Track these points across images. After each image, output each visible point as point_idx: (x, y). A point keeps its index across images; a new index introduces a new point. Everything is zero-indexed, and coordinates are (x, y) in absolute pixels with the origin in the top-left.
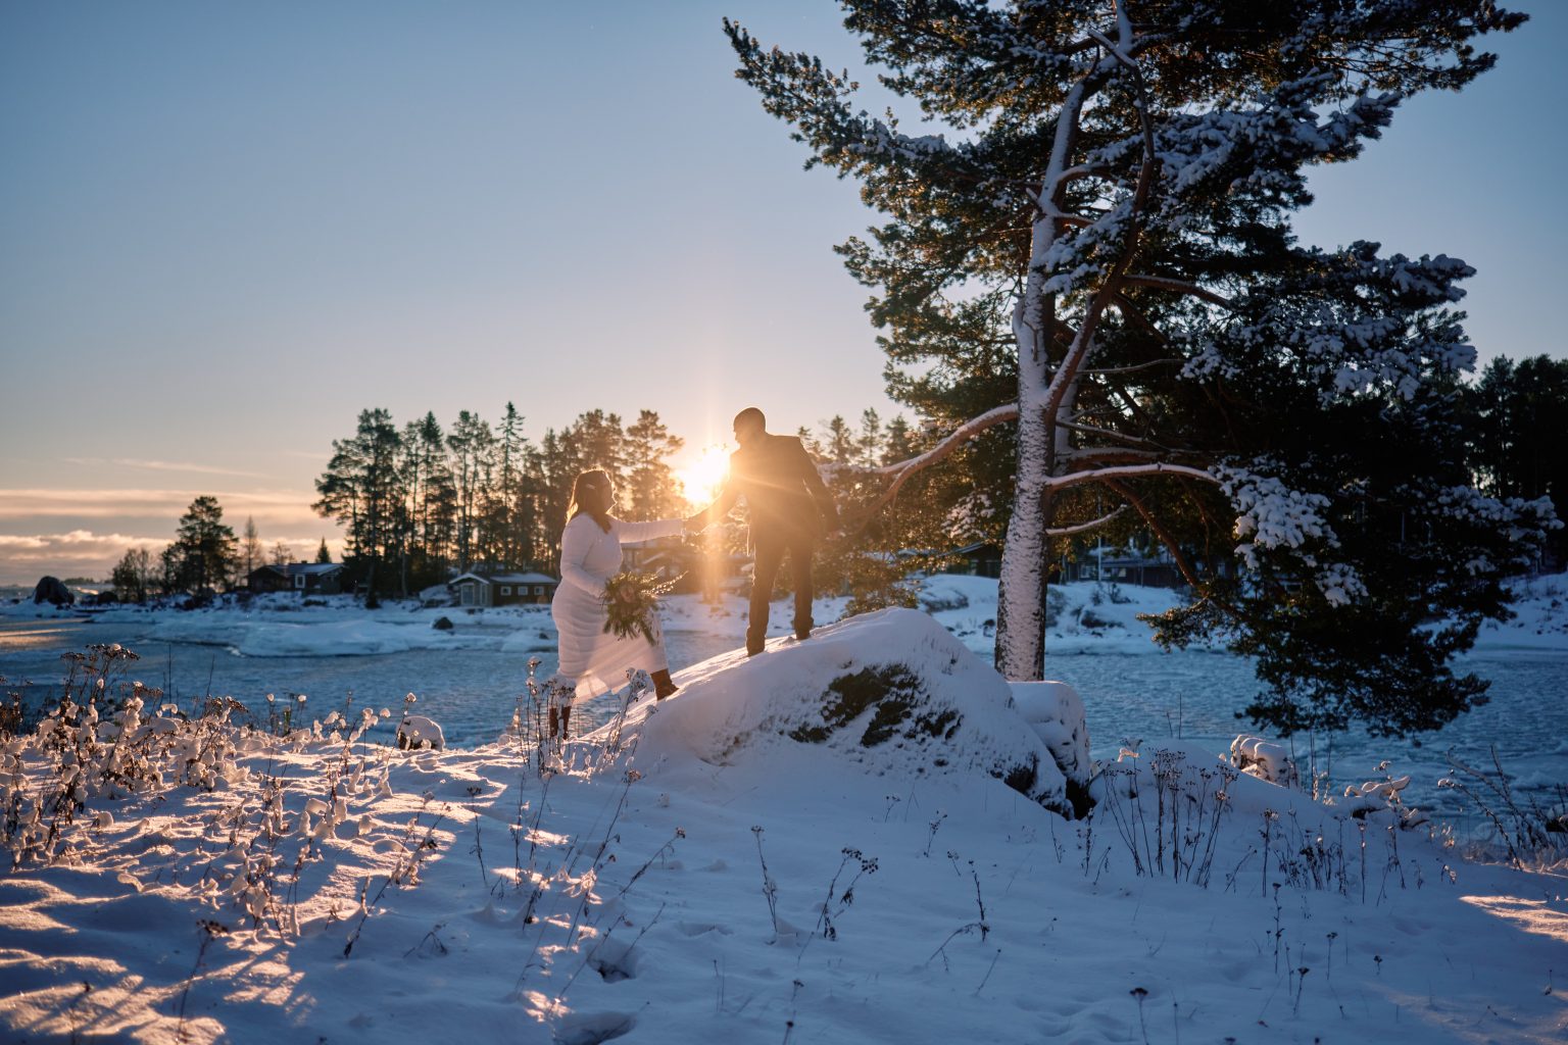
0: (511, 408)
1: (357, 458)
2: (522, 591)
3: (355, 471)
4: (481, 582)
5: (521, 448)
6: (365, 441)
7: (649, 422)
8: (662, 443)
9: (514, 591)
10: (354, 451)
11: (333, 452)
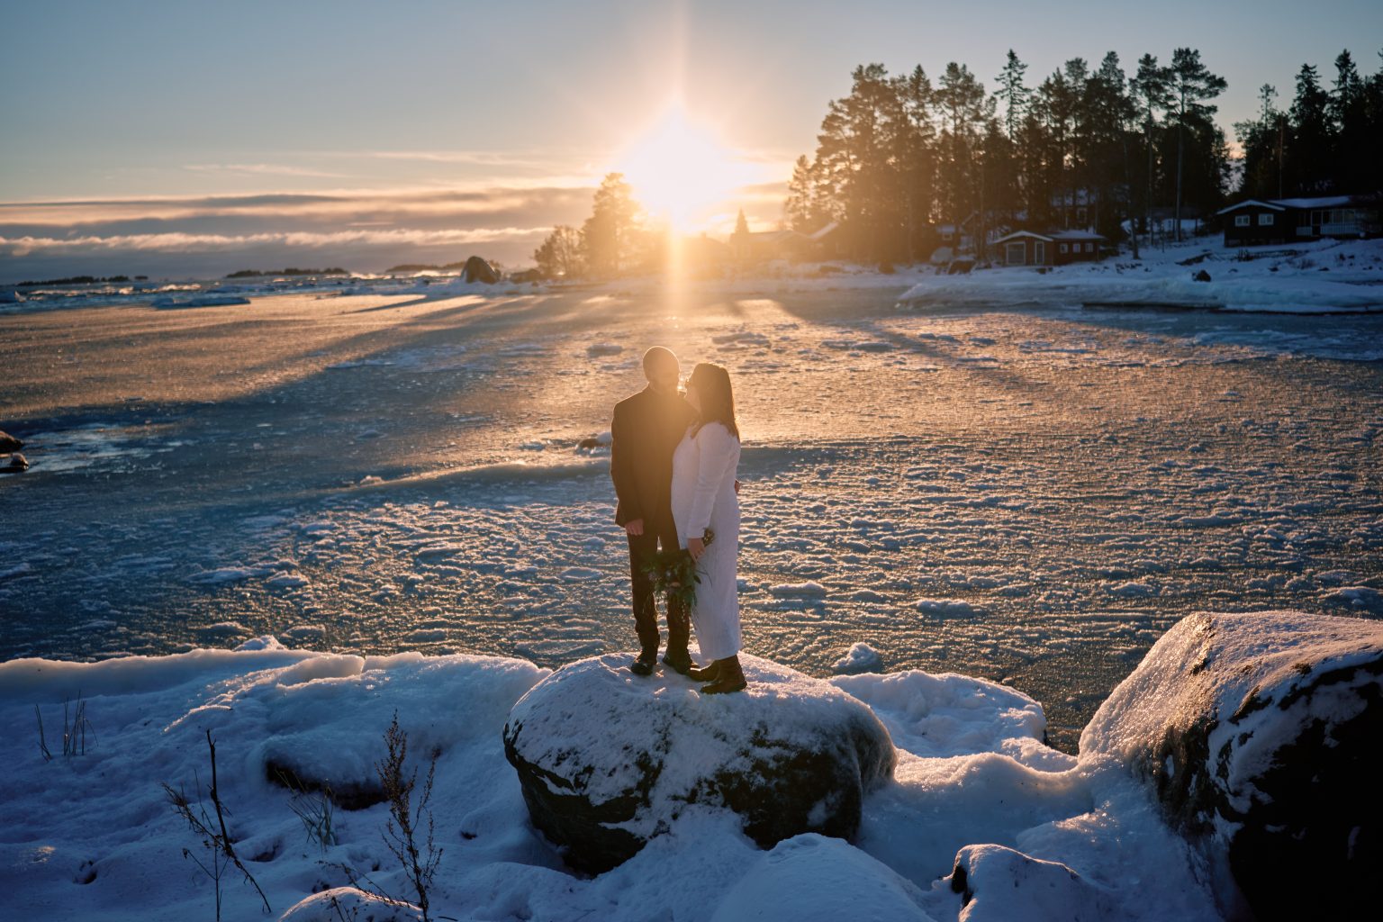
0: (1012, 56)
1: (849, 118)
2: (1077, 248)
3: (848, 132)
4: (1038, 239)
5: (1025, 98)
6: (857, 99)
7: (1187, 63)
8: (1202, 85)
9: (1070, 248)
10: (846, 110)
11: (829, 111)
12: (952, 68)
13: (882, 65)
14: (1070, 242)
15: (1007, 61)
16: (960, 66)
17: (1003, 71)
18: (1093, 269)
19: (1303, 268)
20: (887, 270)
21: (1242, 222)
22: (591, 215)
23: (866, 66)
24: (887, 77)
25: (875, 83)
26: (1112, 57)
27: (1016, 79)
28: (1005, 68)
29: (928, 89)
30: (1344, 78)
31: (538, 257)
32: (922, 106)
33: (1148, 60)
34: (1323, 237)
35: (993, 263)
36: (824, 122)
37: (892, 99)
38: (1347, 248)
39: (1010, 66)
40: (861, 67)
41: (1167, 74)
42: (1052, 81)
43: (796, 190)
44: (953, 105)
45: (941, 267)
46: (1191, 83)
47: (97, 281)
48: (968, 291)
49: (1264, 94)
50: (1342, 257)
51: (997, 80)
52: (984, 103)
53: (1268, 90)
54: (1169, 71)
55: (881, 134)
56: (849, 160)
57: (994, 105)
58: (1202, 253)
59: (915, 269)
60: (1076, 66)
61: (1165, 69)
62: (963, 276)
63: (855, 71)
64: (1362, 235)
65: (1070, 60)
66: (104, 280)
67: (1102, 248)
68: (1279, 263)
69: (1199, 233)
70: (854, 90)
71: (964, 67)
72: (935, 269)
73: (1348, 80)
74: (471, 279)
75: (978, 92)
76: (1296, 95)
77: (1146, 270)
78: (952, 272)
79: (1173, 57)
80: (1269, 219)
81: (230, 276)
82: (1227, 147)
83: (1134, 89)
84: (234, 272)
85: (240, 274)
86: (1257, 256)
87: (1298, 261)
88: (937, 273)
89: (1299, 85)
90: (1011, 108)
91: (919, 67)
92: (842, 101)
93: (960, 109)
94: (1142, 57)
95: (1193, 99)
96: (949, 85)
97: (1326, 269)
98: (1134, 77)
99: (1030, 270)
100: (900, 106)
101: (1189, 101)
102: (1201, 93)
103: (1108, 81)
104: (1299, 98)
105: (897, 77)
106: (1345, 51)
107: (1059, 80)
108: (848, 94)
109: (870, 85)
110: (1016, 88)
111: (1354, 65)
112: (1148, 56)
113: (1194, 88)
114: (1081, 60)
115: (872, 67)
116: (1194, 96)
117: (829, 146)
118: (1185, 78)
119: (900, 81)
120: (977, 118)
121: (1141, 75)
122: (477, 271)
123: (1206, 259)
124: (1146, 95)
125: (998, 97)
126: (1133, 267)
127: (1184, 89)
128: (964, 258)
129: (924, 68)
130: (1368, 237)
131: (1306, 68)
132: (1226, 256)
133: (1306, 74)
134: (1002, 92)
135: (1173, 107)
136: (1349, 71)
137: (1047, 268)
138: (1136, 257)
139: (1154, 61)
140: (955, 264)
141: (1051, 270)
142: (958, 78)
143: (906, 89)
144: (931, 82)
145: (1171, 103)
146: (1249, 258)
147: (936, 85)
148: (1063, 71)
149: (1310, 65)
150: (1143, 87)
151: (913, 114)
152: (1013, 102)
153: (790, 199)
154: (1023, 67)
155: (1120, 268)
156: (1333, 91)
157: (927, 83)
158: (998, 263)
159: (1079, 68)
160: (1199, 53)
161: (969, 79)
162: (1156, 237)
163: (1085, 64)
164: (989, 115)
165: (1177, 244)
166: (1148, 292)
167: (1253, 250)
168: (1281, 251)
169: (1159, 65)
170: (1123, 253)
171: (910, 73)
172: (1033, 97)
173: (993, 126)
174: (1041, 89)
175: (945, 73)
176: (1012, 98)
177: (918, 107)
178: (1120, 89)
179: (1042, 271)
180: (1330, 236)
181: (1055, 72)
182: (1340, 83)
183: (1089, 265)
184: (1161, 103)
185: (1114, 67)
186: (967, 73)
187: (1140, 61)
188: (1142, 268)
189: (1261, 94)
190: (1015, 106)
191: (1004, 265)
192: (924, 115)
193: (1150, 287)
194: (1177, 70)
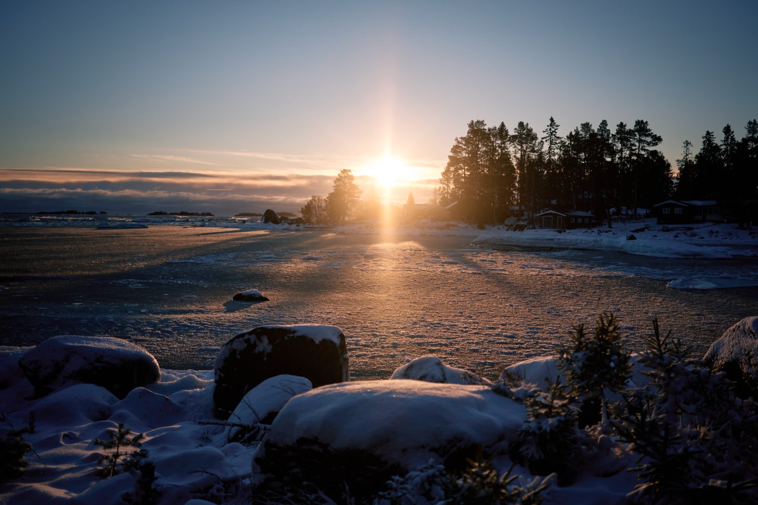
0: (552, 120)
1: (465, 147)
2: (580, 221)
3: (464, 154)
4: (560, 215)
5: (557, 142)
6: (470, 137)
7: (642, 127)
8: (649, 139)
9: (576, 220)
10: (464, 143)
11: (455, 143)
12: (521, 124)
13: (483, 121)
14: (576, 217)
15: (549, 122)
16: (525, 124)
17: (547, 128)
18: (586, 232)
19: (691, 237)
20: (481, 227)
21: (666, 211)
22: (332, 191)
23: (475, 121)
24: (486, 127)
25: (479, 130)
26: (604, 123)
27: (553, 132)
28: (548, 126)
29: (507, 134)
30: (727, 138)
31: (303, 211)
32: (504, 143)
33: (621, 125)
34: (707, 221)
35: (537, 226)
36: (452, 149)
37: (489, 139)
38: (715, 228)
39: (551, 125)
40: (473, 121)
41: (631, 133)
42: (574, 133)
43: (444, 184)
44: (521, 144)
45: (511, 227)
46: (643, 138)
47: (79, 213)
48: (505, 239)
49: (685, 145)
50: (712, 232)
51: (544, 132)
52: (537, 143)
53: (687, 143)
54: (632, 131)
55: (482, 156)
56: (464, 169)
57: (542, 146)
58: (645, 227)
59: (496, 228)
60: (586, 126)
61: (630, 130)
62: (520, 232)
63: (469, 123)
64: (725, 221)
65: (583, 123)
66: (83, 213)
67: (593, 221)
68: (680, 234)
69: (647, 216)
70: (468, 133)
71: (527, 124)
72: (506, 228)
73: (729, 140)
74: (266, 221)
75: (534, 138)
76: (702, 147)
77: (614, 234)
78: (515, 230)
79: (635, 124)
80: (680, 211)
81: (150, 214)
82: (671, 172)
83: (614, 140)
84: (152, 212)
85: (156, 213)
86: (672, 230)
87: (689, 233)
88: (507, 230)
89: (704, 142)
90: (550, 146)
91: (503, 123)
92: (461, 138)
93: (524, 146)
94: (619, 123)
95: (644, 147)
96: (519, 133)
97: (702, 238)
98: (614, 134)
99: (554, 231)
100: (493, 142)
101: (642, 147)
102: (649, 144)
103: (602, 135)
104: (704, 149)
105: (491, 127)
106: (728, 125)
107: (577, 133)
108: (465, 135)
109: (477, 131)
110: (553, 136)
111: (733, 132)
112: (622, 123)
113: (645, 141)
114: (589, 124)
115: (478, 122)
116: (645, 145)
117: (454, 161)
118: (640, 136)
119: (493, 130)
120: (533, 151)
121: (618, 133)
122: (271, 217)
123: (646, 230)
124: (620, 143)
125: (544, 140)
126: (607, 232)
127: (640, 141)
128: (521, 223)
129: (505, 124)
130: (727, 223)
131: (708, 133)
132: (656, 229)
133: (708, 136)
134: (546, 138)
135: (634, 150)
136: (730, 135)
137: (562, 230)
138: (610, 227)
139: (625, 126)
140: (516, 226)
141: (565, 231)
142: (524, 130)
143: (496, 134)
144: (509, 131)
145: (634, 148)
146: (668, 230)
147: (512, 132)
148: (580, 129)
149: (710, 132)
150: (619, 139)
151: (500, 147)
152: (551, 143)
153: (440, 188)
154: (557, 126)
155: (600, 232)
156: (721, 145)
157: (507, 132)
158: (539, 226)
159: (588, 128)
160: (648, 123)
161: (530, 130)
162: (624, 217)
163: (591, 126)
164: (539, 150)
165: (634, 221)
166: (593, 243)
167: (670, 226)
168: (684, 228)
169: (627, 128)
170: (605, 224)
171: (498, 126)
172: (562, 142)
173: (541, 155)
174: (567, 137)
175: (517, 127)
176: (551, 141)
177: (502, 144)
178: (608, 140)
179: (560, 232)
180: (710, 221)
181: (576, 129)
182: (725, 141)
183: (584, 230)
184: (628, 148)
185: (605, 128)
186: (529, 128)
187: (618, 126)
188: (611, 233)
189: (684, 145)
190: (553, 146)
191: (541, 227)
192: (505, 148)
193: (594, 241)
194: (637, 131)
